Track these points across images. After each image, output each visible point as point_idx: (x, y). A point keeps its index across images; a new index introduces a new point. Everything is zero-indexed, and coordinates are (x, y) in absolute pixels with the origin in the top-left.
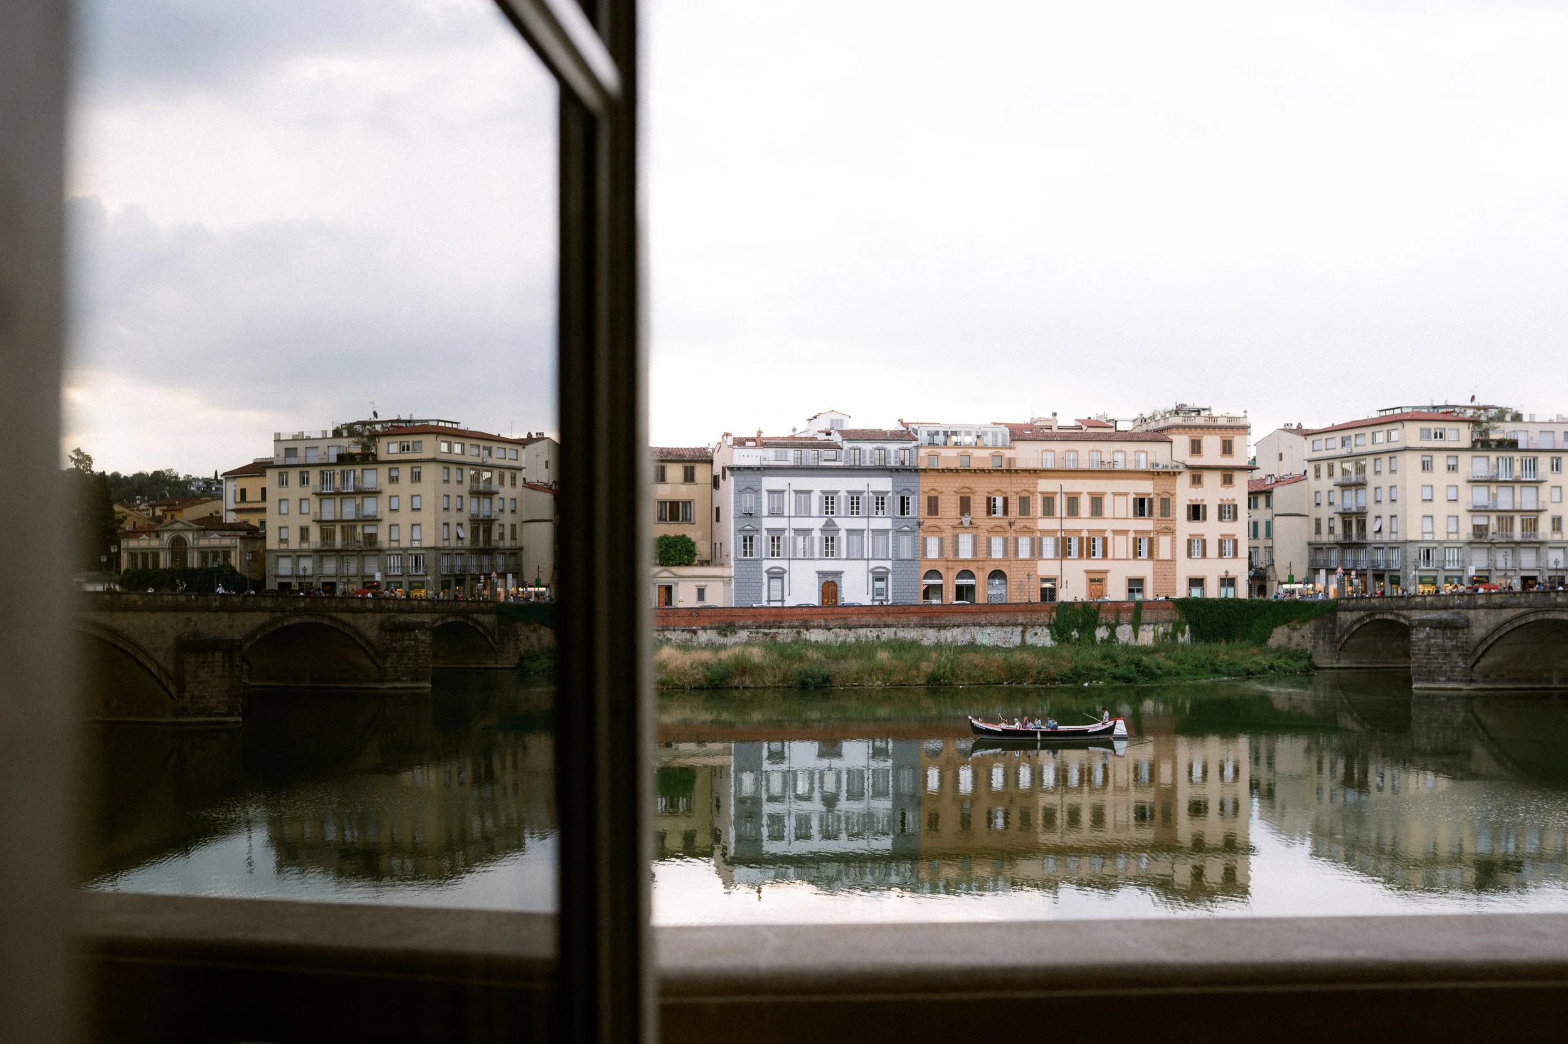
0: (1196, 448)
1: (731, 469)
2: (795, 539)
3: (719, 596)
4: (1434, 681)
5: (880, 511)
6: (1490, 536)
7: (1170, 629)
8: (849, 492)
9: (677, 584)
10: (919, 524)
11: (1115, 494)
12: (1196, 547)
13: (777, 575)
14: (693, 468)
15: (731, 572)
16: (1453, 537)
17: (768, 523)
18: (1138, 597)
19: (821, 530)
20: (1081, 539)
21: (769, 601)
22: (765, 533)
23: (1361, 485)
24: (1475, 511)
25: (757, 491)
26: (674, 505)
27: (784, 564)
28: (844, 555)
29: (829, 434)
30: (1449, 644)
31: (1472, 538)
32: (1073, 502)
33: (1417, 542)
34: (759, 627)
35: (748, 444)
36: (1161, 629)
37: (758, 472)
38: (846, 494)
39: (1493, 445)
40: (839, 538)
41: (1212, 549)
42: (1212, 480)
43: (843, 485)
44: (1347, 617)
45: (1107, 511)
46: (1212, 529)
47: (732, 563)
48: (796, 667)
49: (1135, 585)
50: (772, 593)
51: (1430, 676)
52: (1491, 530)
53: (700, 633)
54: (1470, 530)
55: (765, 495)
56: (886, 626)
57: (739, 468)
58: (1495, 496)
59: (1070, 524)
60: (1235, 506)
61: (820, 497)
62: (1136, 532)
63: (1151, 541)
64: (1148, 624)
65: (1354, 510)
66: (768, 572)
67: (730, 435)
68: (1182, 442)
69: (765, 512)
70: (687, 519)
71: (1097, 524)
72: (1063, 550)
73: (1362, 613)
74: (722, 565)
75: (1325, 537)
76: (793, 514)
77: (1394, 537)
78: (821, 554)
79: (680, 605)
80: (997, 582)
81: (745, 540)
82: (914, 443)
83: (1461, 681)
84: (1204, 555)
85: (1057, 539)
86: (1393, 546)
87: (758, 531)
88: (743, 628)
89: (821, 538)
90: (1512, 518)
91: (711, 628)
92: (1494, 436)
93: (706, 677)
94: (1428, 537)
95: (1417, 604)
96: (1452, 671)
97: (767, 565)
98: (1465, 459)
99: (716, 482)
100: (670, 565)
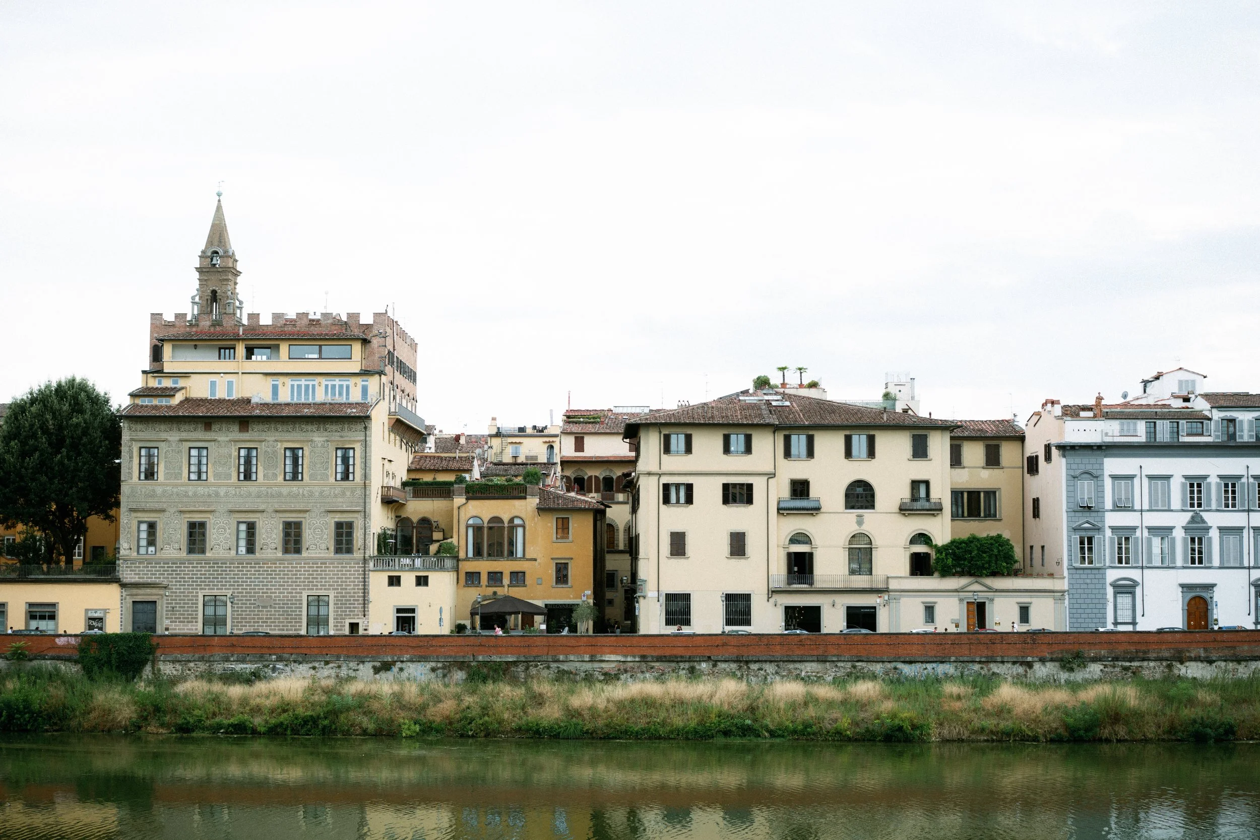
1: (1063, 448)
2: (1149, 541)
8: (1221, 477)
9: (992, 600)
13: (1127, 588)
14: (997, 447)
15: (1064, 585)
19: (1186, 529)
21: (1116, 623)
22: (1108, 533)
25: (1095, 476)
26: (974, 495)
27: (1135, 574)
28: (1216, 562)
29: (1186, 400)
34: (1116, 659)
35: (1083, 414)
37: (1099, 452)
38: (1218, 480)
40: (1210, 539)
43: (1214, 468)
47: (1066, 573)
48: (1187, 713)
50: (1119, 612)
53: (1037, 666)
55: (1108, 483)
57: (1073, 447)
61: (1183, 485)
66: (1114, 585)
67: (1058, 402)
69: (1108, 505)
70: (991, 514)
74: (1051, 575)
76: (1146, 506)
78: (1185, 561)
79: (999, 629)
81: (1082, 543)
87: (1099, 529)
88: (1095, 660)
89: (1185, 539)
91: (1052, 660)
93: (1066, 726)
97: (1112, 575)
99: (1032, 465)
100: (981, 576)
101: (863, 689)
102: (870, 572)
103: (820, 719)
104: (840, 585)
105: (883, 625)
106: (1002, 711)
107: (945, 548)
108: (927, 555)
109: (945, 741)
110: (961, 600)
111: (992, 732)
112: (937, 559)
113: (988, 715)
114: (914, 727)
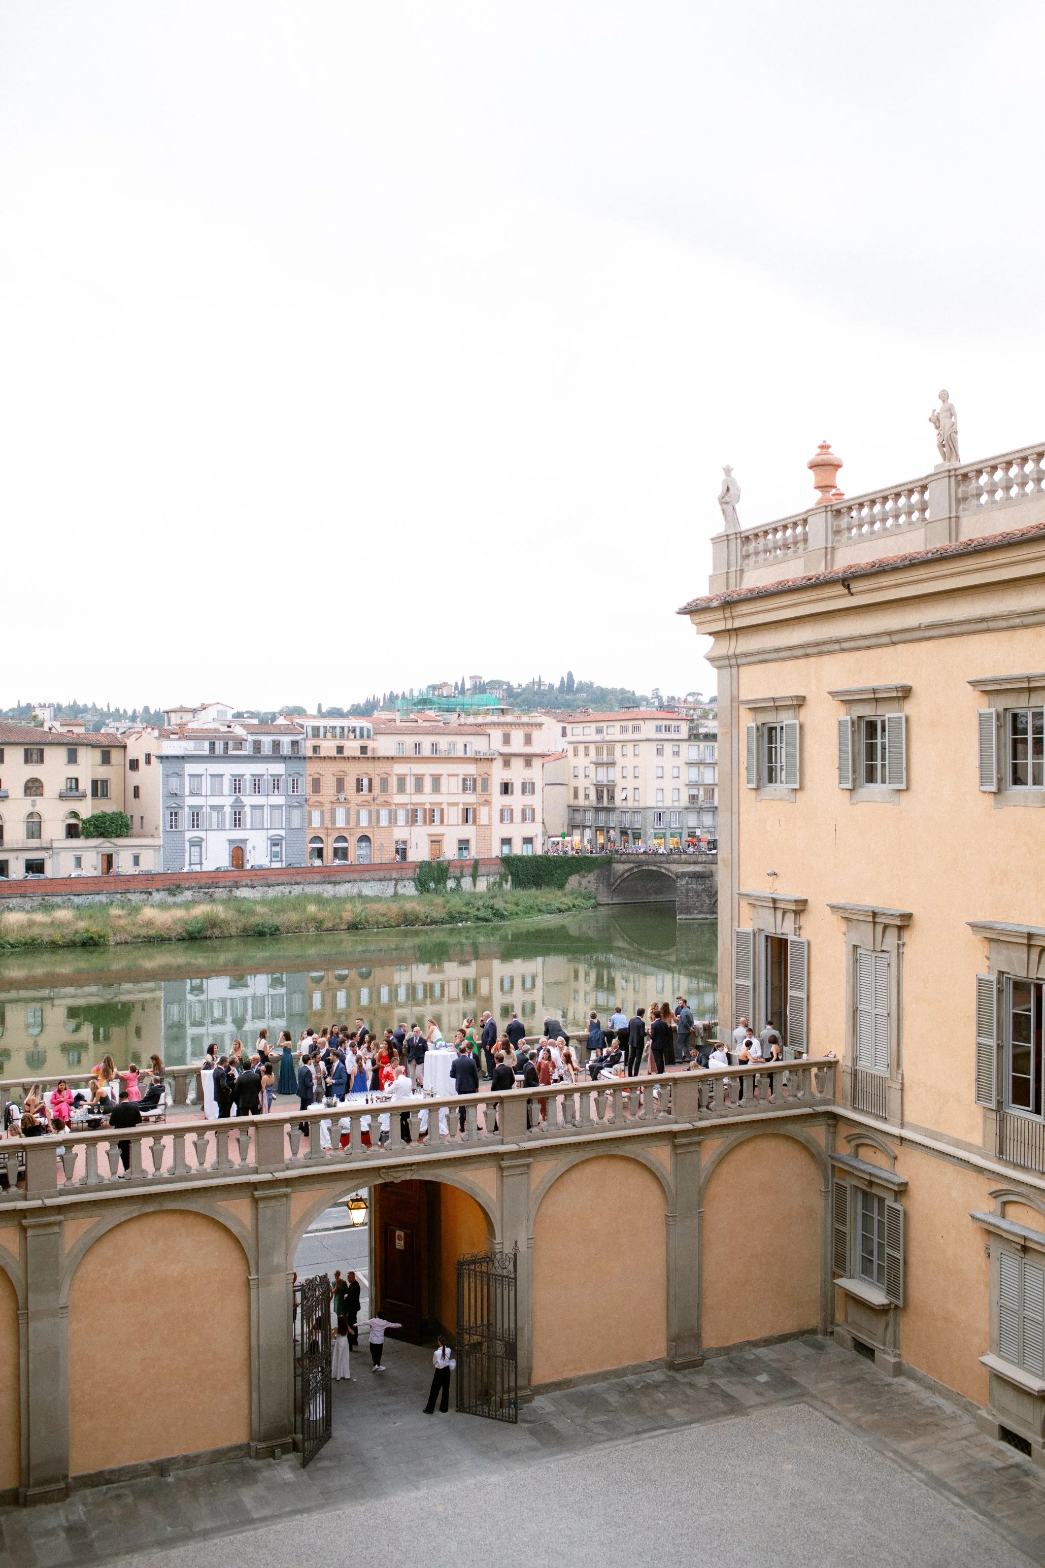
0: (507, 740)
1: (161, 758)
2: (211, 814)
3: (151, 863)
4: (691, 913)
5: (276, 790)
6: (700, 803)
7: (498, 880)
8: (252, 775)
9: (117, 852)
10: (306, 800)
11: (449, 775)
12: (506, 815)
13: (197, 843)
14: (109, 752)
15: (160, 842)
16: (676, 804)
17: (190, 801)
18: (465, 853)
19: (232, 806)
20: (425, 810)
21: (190, 864)
22: (187, 809)
23: (612, 764)
24: (690, 785)
25: (180, 775)
26: (100, 784)
27: (202, 834)
28: (248, 826)
29: (229, 727)
30: (700, 888)
31: (688, 805)
32: (419, 780)
33: (653, 808)
34: (201, 888)
35: (172, 736)
36: (492, 880)
37: (182, 761)
38: (250, 777)
39: (701, 737)
40: (245, 813)
41: (517, 816)
42: (517, 764)
43: (248, 770)
44: (620, 868)
45: (444, 788)
46: (517, 800)
47: (161, 835)
48: (253, 920)
49: (464, 844)
50: (193, 857)
51: (688, 910)
52: (701, 798)
53: (154, 894)
54: (687, 799)
55: (187, 779)
56: (297, 883)
57: (167, 757)
58: (703, 773)
59: (417, 799)
60: (533, 784)
61: (230, 780)
62: (464, 804)
63: (475, 810)
64: (483, 876)
65: (605, 782)
68: (497, 735)
69: (187, 792)
70: (110, 797)
71: (436, 798)
72: (412, 818)
73: (632, 865)
74: (153, 836)
75: (581, 801)
76: (209, 793)
77: (636, 804)
78: (231, 825)
79: (123, 872)
80: (364, 844)
81: (171, 815)
82: (302, 736)
83: (707, 913)
84: (512, 821)
85: (408, 810)
86: (636, 811)
87: (182, 808)
88: (188, 889)
89: (231, 813)
90: (713, 790)
91: (163, 890)
92: (702, 730)
93: (187, 932)
94: (660, 804)
95: (674, 859)
96: (702, 906)
97: (189, 835)
98: (684, 746)
99: (134, 765)
100: (111, 837)
101: (63, 914)
102: (40, 837)
103: (41, 935)
104: (21, 846)
105: (49, 872)
106: (149, 924)
107: (89, 821)
108: (76, 826)
109: (118, 944)
110: (98, 853)
111: (144, 937)
112: (83, 828)
113: (141, 926)
114: (100, 937)
